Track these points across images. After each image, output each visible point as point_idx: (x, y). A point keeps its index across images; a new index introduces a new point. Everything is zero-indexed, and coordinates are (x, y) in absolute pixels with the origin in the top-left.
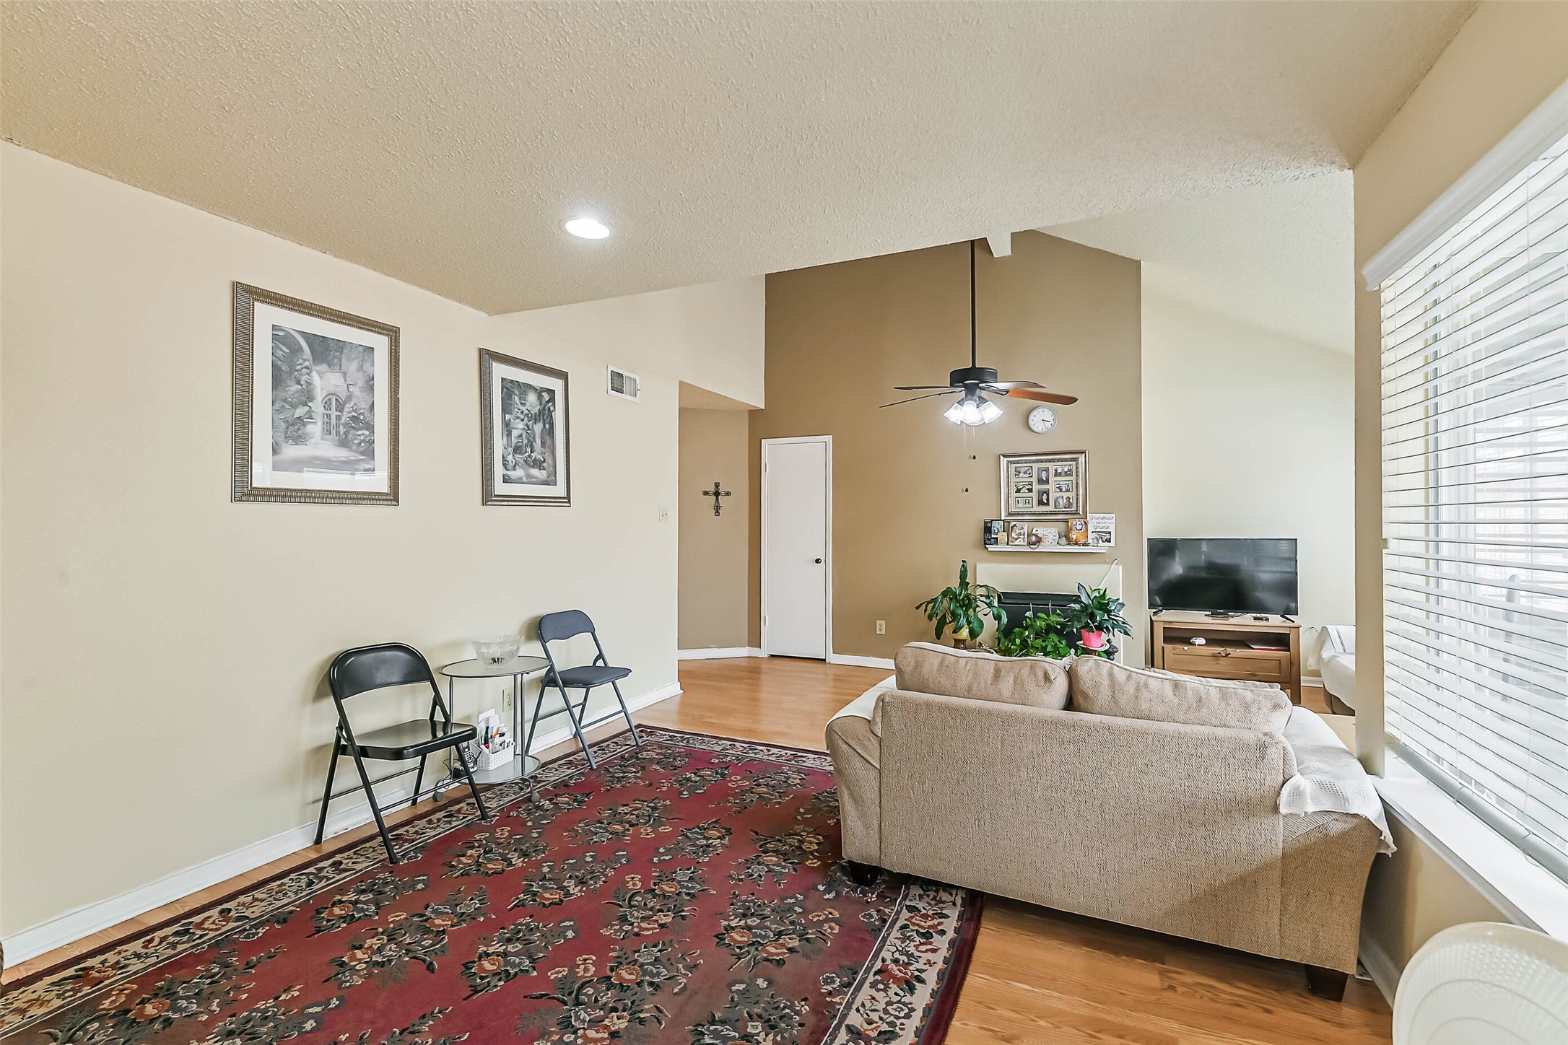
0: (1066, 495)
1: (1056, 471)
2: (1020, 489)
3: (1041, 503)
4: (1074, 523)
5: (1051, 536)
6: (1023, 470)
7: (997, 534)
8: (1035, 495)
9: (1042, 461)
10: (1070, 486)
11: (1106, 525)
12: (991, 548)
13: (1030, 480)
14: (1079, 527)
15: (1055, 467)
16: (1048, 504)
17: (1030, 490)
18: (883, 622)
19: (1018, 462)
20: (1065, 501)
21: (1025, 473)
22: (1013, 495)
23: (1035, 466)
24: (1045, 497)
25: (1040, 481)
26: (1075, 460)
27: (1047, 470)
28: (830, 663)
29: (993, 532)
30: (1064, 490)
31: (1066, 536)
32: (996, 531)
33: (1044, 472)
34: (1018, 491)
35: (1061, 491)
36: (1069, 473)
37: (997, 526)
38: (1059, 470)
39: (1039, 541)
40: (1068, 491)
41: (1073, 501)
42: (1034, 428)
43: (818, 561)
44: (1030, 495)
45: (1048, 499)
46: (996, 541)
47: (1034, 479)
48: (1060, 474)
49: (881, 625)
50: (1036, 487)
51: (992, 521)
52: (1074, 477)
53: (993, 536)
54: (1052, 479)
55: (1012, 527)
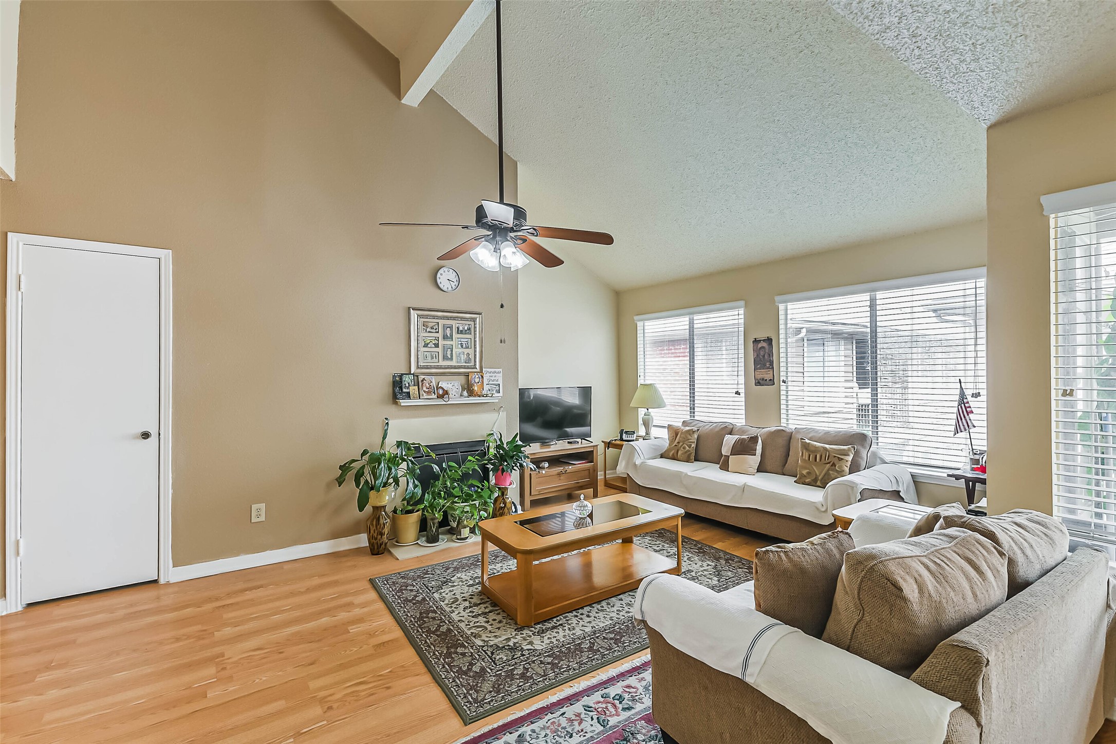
0: (466, 351)
1: (458, 328)
2: (428, 344)
3: (445, 358)
4: (473, 377)
5: (455, 389)
6: (430, 325)
7: (408, 388)
9: (448, 318)
10: (469, 344)
11: (496, 378)
12: (404, 403)
13: (436, 335)
14: (477, 380)
16: (451, 359)
17: (437, 346)
18: (263, 506)
19: (427, 317)
20: (465, 356)
21: (432, 328)
22: (422, 349)
23: (441, 322)
24: (449, 352)
25: (445, 337)
26: (474, 320)
27: (451, 327)
28: (168, 584)
29: (404, 386)
30: (464, 346)
31: (469, 389)
32: (407, 385)
33: (448, 329)
34: (426, 345)
35: (462, 346)
36: (468, 332)
37: (407, 379)
38: (461, 328)
39: (446, 392)
40: (467, 348)
41: (472, 356)
42: (441, 286)
43: (146, 435)
44: (436, 349)
46: (408, 395)
47: (440, 335)
48: (462, 332)
49: (258, 510)
50: (441, 342)
51: (402, 374)
52: (472, 336)
53: (404, 390)
54: (455, 335)
55: (422, 381)
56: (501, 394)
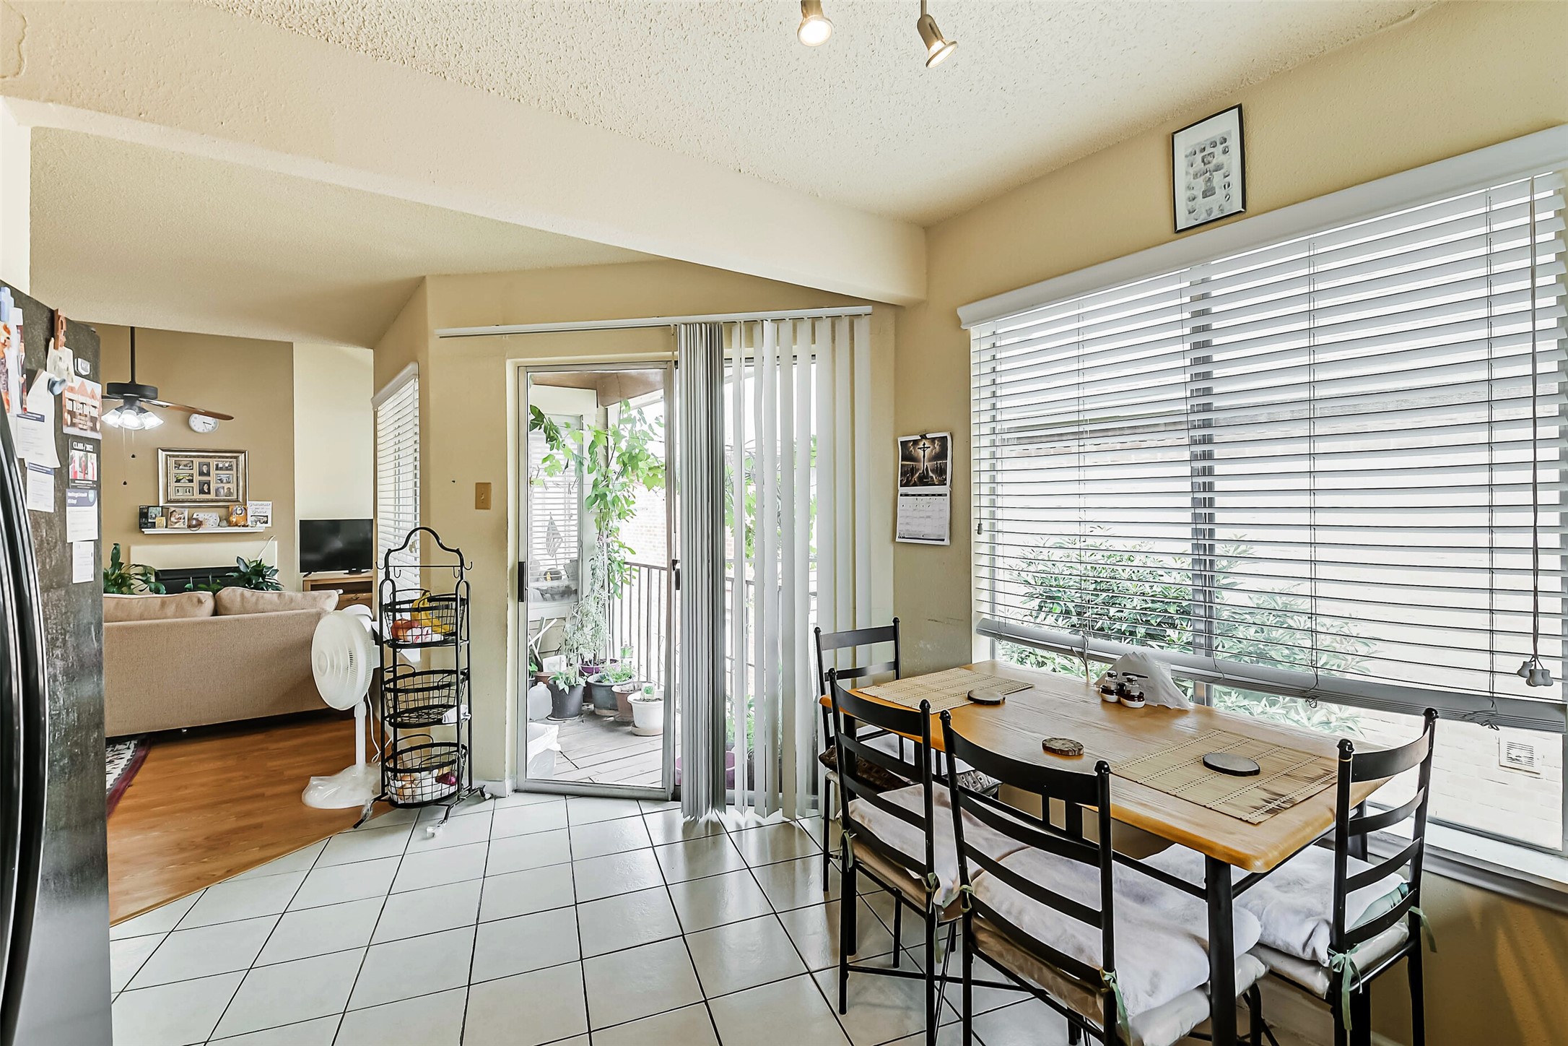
0: (227, 486)
1: (217, 465)
2: (180, 480)
3: (202, 492)
4: (235, 509)
5: (212, 521)
6: (183, 463)
7: (154, 518)
8: (195, 485)
9: (203, 457)
10: (231, 479)
11: (264, 510)
12: (147, 531)
13: (191, 472)
14: (239, 512)
15: (215, 463)
16: (209, 493)
17: (191, 481)
19: (178, 456)
20: (226, 491)
21: (185, 466)
22: (173, 484)
23: (196, 461)
24: (206, 487)
25: (201, 474)
26: (236, 458)
27: (208, 465)
29: (149, 517)
30: (225, 481)
31: (228, 520)
32: (154, 516)
33: (205, 466)
34: (178, 481)
35: (222, 482)
36: (229, 468)
37: (153, 512)
38: (220, 465)
39: (200, 524)
40: (227, 483)
41: (234, 490)
42: (198, 428)
44: (191, 484)
45: (209, 489)
46: (153, 526)
47: (195, 472)
48: (221, 469)
50: (197, 478)
51: (149, 507)
52: (234, 472)
53: (150, 520)
54: (213, 472)
55: (171, 513)
56: (269, 524)
